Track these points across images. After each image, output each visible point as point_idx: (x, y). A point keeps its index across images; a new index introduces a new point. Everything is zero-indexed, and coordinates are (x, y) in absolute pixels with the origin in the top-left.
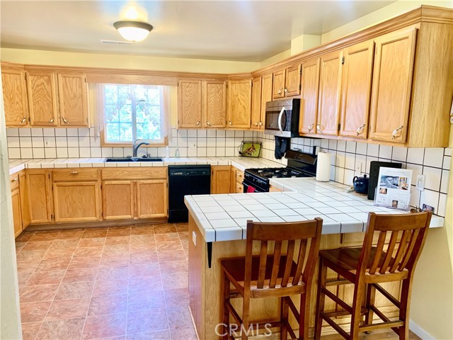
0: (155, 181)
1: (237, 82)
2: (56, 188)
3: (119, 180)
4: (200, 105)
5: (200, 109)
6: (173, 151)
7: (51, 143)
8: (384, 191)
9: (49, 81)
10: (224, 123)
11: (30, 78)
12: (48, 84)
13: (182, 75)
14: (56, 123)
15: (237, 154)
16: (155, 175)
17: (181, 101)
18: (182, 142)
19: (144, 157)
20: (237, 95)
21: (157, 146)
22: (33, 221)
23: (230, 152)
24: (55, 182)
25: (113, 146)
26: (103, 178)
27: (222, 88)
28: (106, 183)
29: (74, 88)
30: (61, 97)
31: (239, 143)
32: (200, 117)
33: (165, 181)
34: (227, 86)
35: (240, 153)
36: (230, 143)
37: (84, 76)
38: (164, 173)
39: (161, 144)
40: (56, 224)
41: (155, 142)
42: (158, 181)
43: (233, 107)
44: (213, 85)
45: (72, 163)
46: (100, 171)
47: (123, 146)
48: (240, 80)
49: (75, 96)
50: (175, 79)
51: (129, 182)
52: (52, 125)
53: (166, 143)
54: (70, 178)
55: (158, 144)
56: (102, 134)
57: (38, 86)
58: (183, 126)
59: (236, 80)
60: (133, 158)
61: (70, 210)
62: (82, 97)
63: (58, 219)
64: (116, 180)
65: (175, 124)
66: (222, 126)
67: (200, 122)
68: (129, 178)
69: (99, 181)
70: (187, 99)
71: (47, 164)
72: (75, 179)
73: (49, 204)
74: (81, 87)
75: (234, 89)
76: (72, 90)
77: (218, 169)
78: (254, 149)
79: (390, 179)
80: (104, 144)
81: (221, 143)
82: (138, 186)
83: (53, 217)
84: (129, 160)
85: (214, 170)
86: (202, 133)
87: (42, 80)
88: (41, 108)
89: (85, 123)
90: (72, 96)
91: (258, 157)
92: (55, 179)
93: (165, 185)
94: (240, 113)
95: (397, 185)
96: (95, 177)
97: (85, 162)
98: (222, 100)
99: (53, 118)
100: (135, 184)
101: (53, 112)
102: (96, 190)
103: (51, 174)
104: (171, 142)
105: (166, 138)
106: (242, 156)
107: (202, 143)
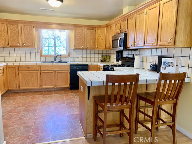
0: (64, 71)
1: (100, 29)
2: (20, 74)
3: (48, 70)
4: (84, 39)
5: (83, 40)
6: (72, 59)
7: (18, 55)
8: (164, 68)
9: (17, 27)
10: (94, 47)
11: (9, 26)
12: (17, 28)
13: (76, 26)
14: (20, 46)
16: (64, 68)
17: (75, 36)
18: (76, 55)
19: (59, 61)
20: (100, 35)
21: (65, 57)
22: (10, 88)
23: (97, 60)
24: (20, 71)
25: (46, 56)
26: (42, 69)
27: (93, 31)
28: (43, 72)
29: (29, 30)
30: (23, 34)
31: (100, 56)
32: (83, 44)
33: (68, 71)
34: (95, 31)
35: (101, 60)
36: (97, 56)
37: (33, 25)
38: (68, 68)
39: (67, 56)
40: (20, 90)
41: (64, 55)
42: (65, 71)
43: (98, 39)
44: (89, 30)
45: (28, 63)
46: (40, 66)
47: (50, 57)
48: (101, 28)
49: (29, 34)
50: (73, 27)
51: (52, 71)
52: (18, 46)
53: (69, 56)
54: (27, 69)
55: (65, 56)
56: (41, 51)
57: (12, 29)
58: (76, 47)
59: (99, 28)
60: (54, 62)
61: (27, 84)
62: (32, 34)
63: (21, 88)
65: (73, 47)
66: (93, 48)
67: (84, 46)
68: (53, 70)
69: (39, 71)
70: (78, 36)
71: (16, 64)
72: (28, 70)
73: (17, 81)
74: (32, 30)
75: (98, 32)
76: (27, 31)
77: (92, 66)
78: (107, 58)
79: (167, 63)
80: (42, 55)
81: (93, 56)
82: (57, 73)
83: (19, 87)
84: (52, 62)
85: (90, 67)
86: (84, 51)
87: (14, 27)
88: (14, 39)
89: (33, 46)
91: (109, 62)
92: (20, 70)
93: (68, 73)
94: (101, 42)
95: (170, 65)
96: (37, 69)
97: (33, 62)
98: (93, 37)
99: (19, 43)
100: (55, 72)
101: (19, 41)
102: (38, 75)
103: (18, 68)
104: (71, 55)
105: (69, 53)
106: (102, 62)
107: (84, 56)
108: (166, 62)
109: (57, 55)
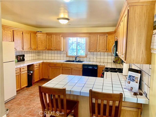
0: (78, 69)
2: (50, 68)
3: (67, 67)
4: (96, 44)
5: (96, 45)
6: (88, 59)
8: (129, 82)
9: (52, 37)
10: (105, 50)
11: (47, 36)
14: (53, 49)
15: (112, 62)
16: (78, 67)
17: (90, 42)
18: (92, 56)
20: (110, 40)
21: (83, 57)
22: (44, 78)
25: (70, 57)
26: (63, 66)
27: (105, 37)
28: (64, 68)
29: (58, 39)
30: (55, 41)
31: (113, 58)
32: (96, 48)
33: (81, 69)
34: (107, 36)
35: (113, 61)
36: (110, 57)
37: (61, 35)
38: (81, 67)
39: (84, 57)
40: (50, 79)
41: (83, 56)
42: (79, 69)
43: (109, 44)
44: (102, 36)
45: (55, 61)
46: (62, 64)
47: (72, 57)
48: (111, 34)
49: (58, 41)
50: (88, 35)
51: (70, 68)
52: (52, 50)
53: (86, 56)
54: (54, 66)
56: (67, 52)
57: (49, 38)
58: (90, 51)
59: (110, 34)
60: (75, 61)
62: (60, 41)
64: (66, 67)
65: (88, 50)
66: (105, 51)
67: (96, 50)
69: (62, 67)
70: (92, 41)
71: (49, 61)
73: (48, 73)
74: (60, 38)
75: (109, 37)
76: (57, 39)
77: (100, 67)
79: (132, 77)
81: (106, 57)
82: (73, 70)
83: (49, 77)
84: (73, 61)
85: (99, 67)
86: (99, 53)
87: (50, 37)
88: (49, 45)
89: (61, 49)
90: (57, 41)
91: (120, 63)
92: (50, 66)
93: (81, 71)
94: (111, 46)
96: (61, 66)
97: (58, 61)
98: (105, 41)
99: (52, 48)
100: (72, 69)
101: (52, 46)
102: (61, 70)
103: (49, 64)
104: (88, 56)
105: (86, 55)
106: (114, 63)
107: (99, 57)
108: (131, 76)
109: (77, 56)
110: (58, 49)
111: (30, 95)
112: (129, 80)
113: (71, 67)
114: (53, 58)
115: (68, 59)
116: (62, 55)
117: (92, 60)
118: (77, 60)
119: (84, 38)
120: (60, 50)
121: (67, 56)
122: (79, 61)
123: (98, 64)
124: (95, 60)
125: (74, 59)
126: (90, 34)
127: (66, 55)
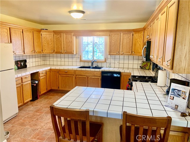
0: (95, 77)
1: (137, 33)
2: (60, 77)
3: (82, 75)
4: (119, 44)
5: (119, 46)
6: (108, 64)
8: (172, 98)
9: (61, 36)
10: (131, 52)
11: (55, 35)
12: (60, 37)
14: (63, 52)
15: (139, 67)
16: (96, 74)
17: (110, 42)
18: (112, 61)
19: (96, 66)
20: (137, 39)
21: (102, 62)
22: (52, 88)
23: (136, 66)
24: (60, 74)
25: (85, 61)
26: (76, 74)
27: (130, 36)
28: (77, 76)
30: (65, 42)
31: (140, 62)
32: (119, 50)
33: (100, 77)
34: (133, 35)
35: (140, 67)
36: (136, 62)
37: (72, 34)
38: (99, 74)
40: (60, 90)
41: (101, 61)
42: (97, 77)
43: (135, 44)
44: (126, 35)
45: (66, 68)
46: (75, 71)
47: (88, 62)
48: (138, 32)
49: (69, 42)
50: (108, 33)
51: (85, 77)
52: (61, 53)
53: (105, 61)
54: (65, 73)
56: (81, 56)
57: (57, 38)
58: (111, 53)
59: (137, 32)
60: (91, 67)
61: (64, 86)
62: (71, 42)
63: (60, 89)
64: (80, 75)
66: (130, 54)
67: (119, 52)
68: (86, 75)
70: (113, 41)
71: (58, 68)
73: (57, 83)
74: (71, 38)
75: (136, 36)
76: (68, 39)
77: (124, 74)
78: (147, 65)
79: (176, 91)
81: (131, 62)
82: (89, 79)
83: (59, 87)
84: (89, 67)
86: (122, 57)
87: (58, 36)
88: (58, 46)
90: (68, 42)
91: (149, 69)
92: (60, 73)
93: (100, 79)
94: (138, 47)
96: (73, 74)
97: (70, 68)
98: (130, 42)
99: (62, 50)
101: (61, 48)
102: (74, 79)
103: (58, 71)
104: (108, 60)
105: (105, 59)
107: (121, 61)
108: (175, 89)
109: (93, 60)
110: (69, 52)
111: (36, 112)
112: (171, 95)
113: (87, 75)
114: (63, 63)
115: (82, 65)
116: (74, 60)
117: (112, 65)
118: (94, 66)
119: (103, 37)
120: (72, 53)
121: (81, 61)
122: (96, 68)
123: (121, 70)
124: (117, 65)
125: (90, 65)
126: (111, 32)
127: (79, 59)
